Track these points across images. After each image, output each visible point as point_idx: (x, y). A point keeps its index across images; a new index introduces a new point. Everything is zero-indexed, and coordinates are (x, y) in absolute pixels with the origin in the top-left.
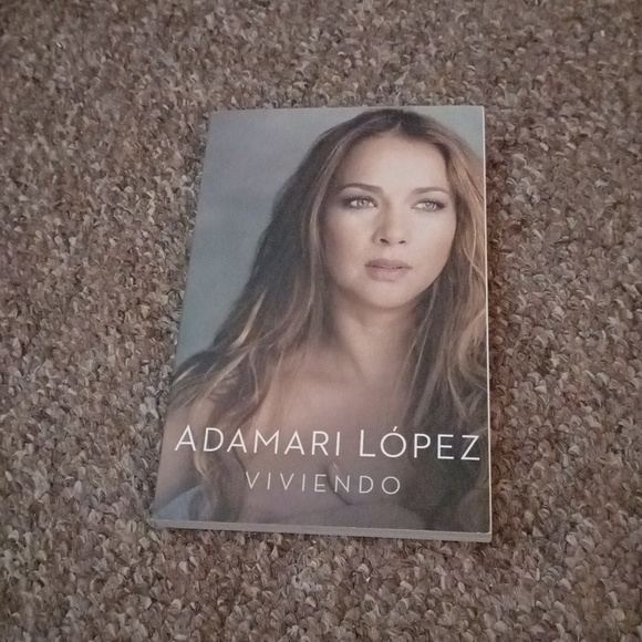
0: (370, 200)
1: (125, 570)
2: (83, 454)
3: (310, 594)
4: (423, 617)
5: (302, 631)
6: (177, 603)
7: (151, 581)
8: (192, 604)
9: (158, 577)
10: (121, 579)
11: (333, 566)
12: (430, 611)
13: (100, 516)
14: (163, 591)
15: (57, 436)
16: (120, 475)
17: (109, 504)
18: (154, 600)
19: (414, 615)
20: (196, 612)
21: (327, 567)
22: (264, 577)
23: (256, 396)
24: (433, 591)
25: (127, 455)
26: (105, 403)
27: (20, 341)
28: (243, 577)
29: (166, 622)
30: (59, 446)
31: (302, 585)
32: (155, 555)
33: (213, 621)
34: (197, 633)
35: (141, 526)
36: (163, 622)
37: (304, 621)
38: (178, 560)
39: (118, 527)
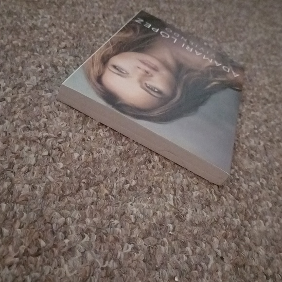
1: (45, 134)
3: (135, 215)
4: (191, 271)
5: (119, 226)
6: (61, 165)
7: (54, 147)
8: (69, 171)
9: (60, 150)
10: (40, 135)
11: (155, 214)
12: (196, 272)
13: (50, 110)
14: (58, 155)
15: (55, 76)
17: (59, 110)
18: (49, 155)
19: (186, 267)
20: (67, 176)
21: (152, 212)
22: (114, 192)
24: (203, 264)
27: (66, 45)
28: (104, 182)
29: (48, 167)
30: (53, 78)
31: (133, 208)
32: (65, 141)
33: (74, 185)
34: (61, 184)
35: (68, 128)
36: (46, 166)
37: (124, 223)
38: (75, 151)
39: (56, 120)
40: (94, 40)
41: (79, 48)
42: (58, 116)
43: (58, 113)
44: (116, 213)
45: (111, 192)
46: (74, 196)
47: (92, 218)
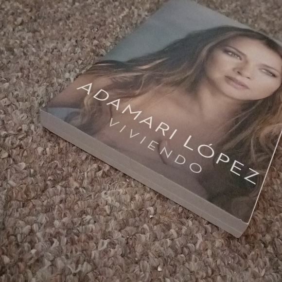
0: (238, 56)
1: (3, 133)
2: (20, 74)
3: (110, 205)
4: (176, 256)
5: (92, 221)
6: (23, 165)
7: (15, 146)
8: (32, 171)
9: (21, 147)
11: (132, 199)
12: (182, 255)
13: (8, 103)
14: (19, 155)
15: (12, 61)
16: (34, 93)
17: (18, 101)
18: (9, 156)
19: (170, 252)
20: (31, 176)
21: (129, 197)
22: (86, 183)
23: (137, 92)
24: (189, 245)
25: (44, 87)
26: (48, 63)
27: (22, 20)
28: (73, 174)
29: (9, 170)
30: (9, 65)
31: (107, 198)
32: (27, 136)
33: (39, 185)
34: (24, 186)
35: (29, 119)
36: (7, 169)
37: (97, 216)
38: (39, 145)
39: (15, 114)
40: (56, 6)
41: (38, 20)
42: (17, 108)
43: (17, 104)
44: (88, 207)
45: (81, 184)
46: (40, 198)
47: (61, 219)
